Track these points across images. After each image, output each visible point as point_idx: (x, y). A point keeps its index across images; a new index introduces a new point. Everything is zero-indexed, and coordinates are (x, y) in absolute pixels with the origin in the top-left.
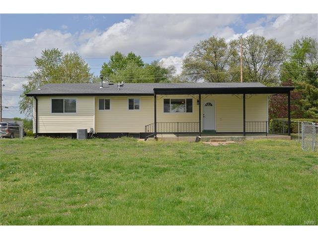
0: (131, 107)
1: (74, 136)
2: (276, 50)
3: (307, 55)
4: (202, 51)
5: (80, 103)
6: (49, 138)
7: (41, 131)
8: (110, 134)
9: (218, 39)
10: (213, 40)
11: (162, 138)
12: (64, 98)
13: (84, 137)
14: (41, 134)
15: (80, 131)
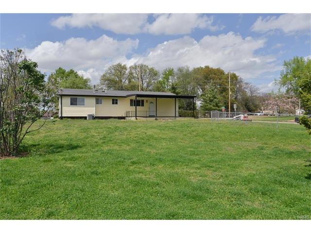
0: (113, 103)
1: (85, 118)
2: (153, 73)
3: (170, 77)
4: (113, 71)
5: (87, 100)
6: (69, 119)
7: (64, 115)
8: (105, 117)
9: (122, 65)
10: (119, 65)
11: (139, 119)
12: (78, 97)
13: (92, 118)
14: (65, 117)
15: (89, 115)
